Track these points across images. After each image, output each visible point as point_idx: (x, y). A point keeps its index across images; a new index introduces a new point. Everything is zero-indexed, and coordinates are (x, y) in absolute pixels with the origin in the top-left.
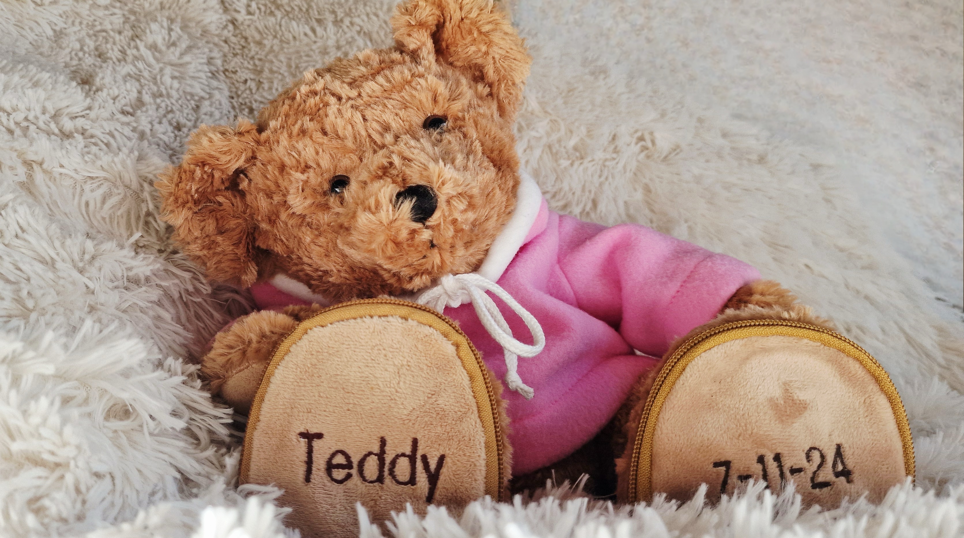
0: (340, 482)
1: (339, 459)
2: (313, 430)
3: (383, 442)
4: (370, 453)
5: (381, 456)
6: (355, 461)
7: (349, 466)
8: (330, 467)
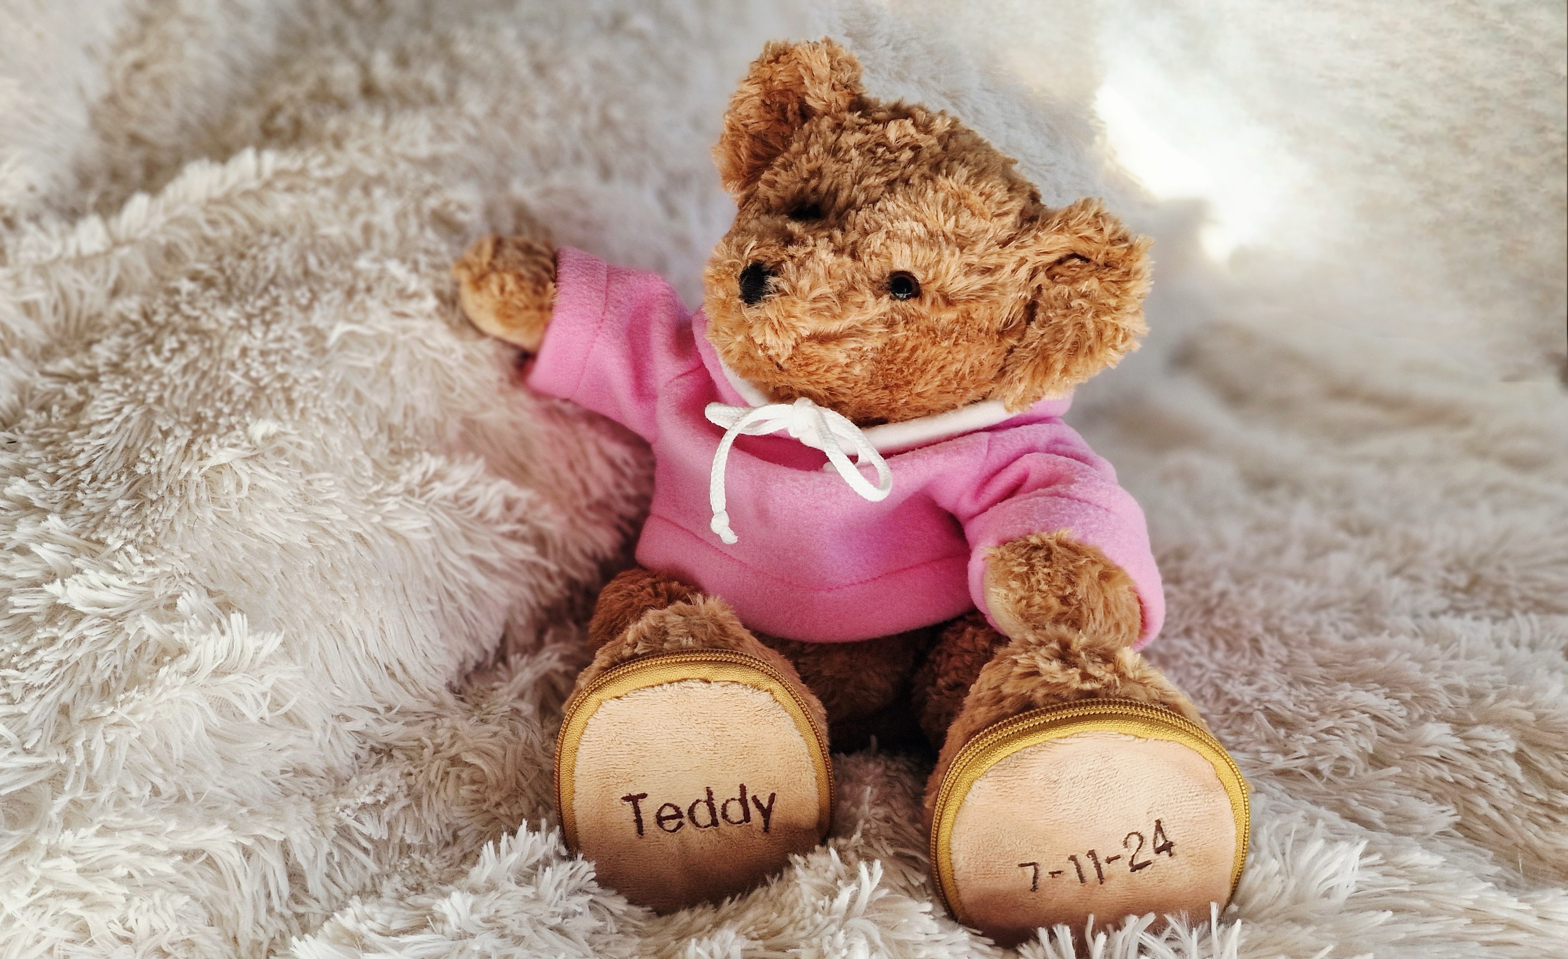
0: (674, 831)
1: (669, 812)
2: (635, 793)
3: (710, 793)
4: (698, 801)
5: (710, 802)
6: (684, 811)
7: (679, 815)
8: (660, 820)
